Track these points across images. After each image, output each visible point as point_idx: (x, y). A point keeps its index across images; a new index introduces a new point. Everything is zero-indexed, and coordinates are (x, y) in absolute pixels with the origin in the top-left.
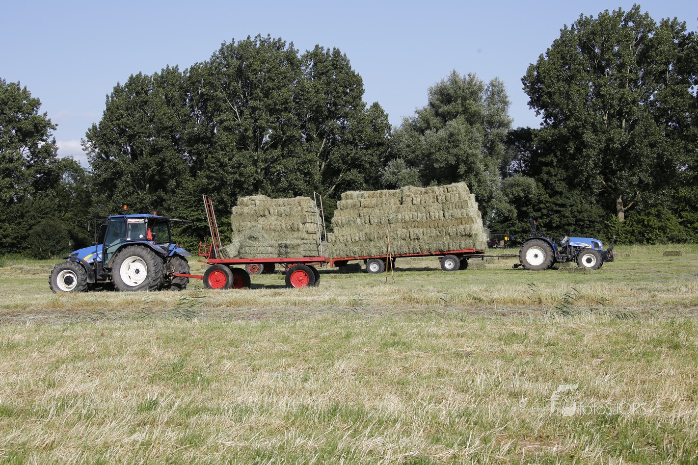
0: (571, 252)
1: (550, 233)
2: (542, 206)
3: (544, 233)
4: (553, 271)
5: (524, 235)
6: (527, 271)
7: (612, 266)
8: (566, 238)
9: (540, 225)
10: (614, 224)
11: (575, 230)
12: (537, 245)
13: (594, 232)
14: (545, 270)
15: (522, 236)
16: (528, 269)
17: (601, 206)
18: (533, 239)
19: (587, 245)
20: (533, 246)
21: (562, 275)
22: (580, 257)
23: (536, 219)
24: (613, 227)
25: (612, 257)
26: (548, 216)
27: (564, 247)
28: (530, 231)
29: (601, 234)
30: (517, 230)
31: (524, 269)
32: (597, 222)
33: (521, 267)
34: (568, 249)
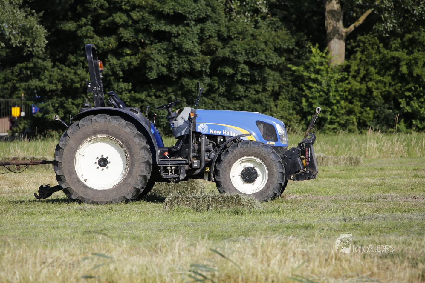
0: (199, 151)
1: (142, 96)
2: (120, 18)
3: (126, 96)
4: (150, 206)
5: (69, 103)
6: (76, 206)
7: (311, 190)
8: (187, 111)
9: (115, 74)
10: (317, 72)
11: (211, 90)
12: (106, 132)
13: (263, 96)
14: (127, 201)
15: (62, 105)
16: (79, 201)
17: (284, 20)
18: (95, 113)
19: (243, 131)
20: (95, 133)
21: (175, 217)
22: (224, 165)
23: (102, 55)
24: (315, 81)
25: (311, 165)
26: (136, 47)
27: (180, 138)
28: (85, 90)
29: (284, 102)
30: (49, 87)
31: (69, 200)
32: (270, 67)
33: (60, 194)
34: (193, 144)
